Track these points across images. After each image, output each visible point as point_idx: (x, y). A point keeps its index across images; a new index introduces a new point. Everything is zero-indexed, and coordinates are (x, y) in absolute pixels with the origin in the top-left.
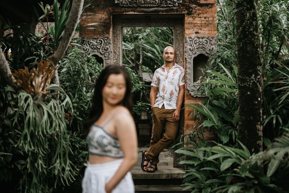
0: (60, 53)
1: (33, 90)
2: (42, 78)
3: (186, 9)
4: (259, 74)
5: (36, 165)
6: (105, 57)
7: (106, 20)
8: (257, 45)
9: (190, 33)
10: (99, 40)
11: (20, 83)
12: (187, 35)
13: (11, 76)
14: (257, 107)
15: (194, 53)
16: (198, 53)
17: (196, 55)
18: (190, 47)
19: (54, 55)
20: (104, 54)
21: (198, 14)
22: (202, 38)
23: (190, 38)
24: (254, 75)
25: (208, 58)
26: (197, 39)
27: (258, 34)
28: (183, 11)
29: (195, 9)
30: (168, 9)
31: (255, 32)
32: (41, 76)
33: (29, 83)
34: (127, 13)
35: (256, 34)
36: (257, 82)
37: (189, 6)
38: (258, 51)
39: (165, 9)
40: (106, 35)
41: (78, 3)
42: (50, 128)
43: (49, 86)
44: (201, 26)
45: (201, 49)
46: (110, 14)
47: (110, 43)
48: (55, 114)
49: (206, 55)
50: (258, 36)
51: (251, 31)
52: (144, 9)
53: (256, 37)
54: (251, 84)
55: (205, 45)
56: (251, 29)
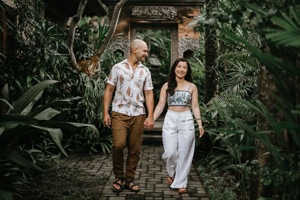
0: (102, 51)
1: (88, 72)
2: (93, 66)
3: (179, 20)
4: (217, 65)
5: (90, 113)
6: (126, 51)
7: (126, 26)
8: (216, 48)
9: (182, 36)
10: (122, 40)
11: (80, 68)
12: (180, 37)
13: (76, 65)
14: (215, 84)
15: (184, 49)
16: (187, 49)
17: (185, 51)
18: (181, 45)
19: (99, 52)
20: (125, 49)
21: (187, 23)
22: (190, 39)
23: (182, 39)
24: (213, 66)
25: (193, 52)
26: (186, 40)
27: (216, 42)
28: (177, 21)
29: (185, 20)
30: (167, 20)
31: (215, 41)
32: (93, 64)
33: (86, 68)
34: (140, 22)
35: (215, 42)
36: (215, 69)
37: (181, 17)
38: (217, 52)
39: (165, 19)
40: (126, 36)
41: (114, 25)
42: (98, 93)
43: (95, 71)
44: (189, 31)
45: (188, 47)
46: (129, 22)
47: (128, 42)
48: (100, 86)
49: (192, 50)
50: (216, 43)
51: (212, 40)
52: (151, 19)
53: (216, 44)
54: (212, 71)
55: (192, 44)
56: (213, 39)
